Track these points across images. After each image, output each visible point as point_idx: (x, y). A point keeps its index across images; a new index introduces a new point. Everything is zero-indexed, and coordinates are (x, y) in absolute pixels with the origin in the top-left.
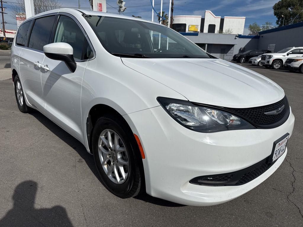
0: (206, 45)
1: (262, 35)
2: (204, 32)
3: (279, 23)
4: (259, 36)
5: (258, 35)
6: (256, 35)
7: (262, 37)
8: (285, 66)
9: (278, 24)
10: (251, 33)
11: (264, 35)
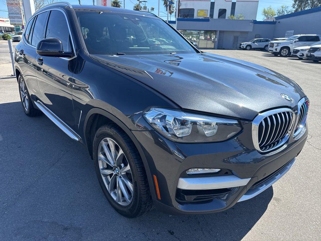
0: (218, 32)
1: (279, 20)
2: (214, 18)
3: (296, 6)
4: (276, 22)
5: (274, 21)
6: (273, 21)
7: (279, 22)
8: (308, 55)
9: (294, 8)
10: (266, 18)
11: (281, 20)
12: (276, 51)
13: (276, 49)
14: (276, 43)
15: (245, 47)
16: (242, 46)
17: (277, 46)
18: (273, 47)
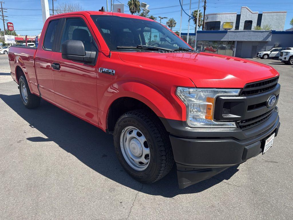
0: (236, 43)
12: (285, 60)
13: (285, 58)
14: (285, 52)
15: (262, 56)
16: (259, 55)
17: (286, 55)
18: (282, 56)
